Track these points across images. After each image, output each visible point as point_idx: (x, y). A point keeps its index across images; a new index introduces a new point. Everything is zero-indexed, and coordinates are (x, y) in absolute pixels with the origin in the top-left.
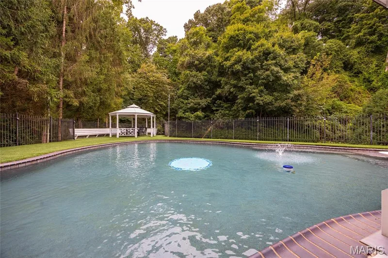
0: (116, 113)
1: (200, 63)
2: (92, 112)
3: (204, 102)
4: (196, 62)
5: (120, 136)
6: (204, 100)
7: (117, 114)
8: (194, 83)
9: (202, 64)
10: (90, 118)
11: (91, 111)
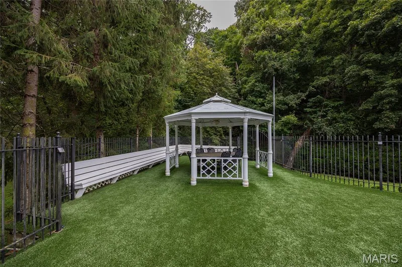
0: (190, 114)
1: (283, 38)
2: (127, 114)
3: (293, 100)
4: (278, 36)
5: (198, 181)
6: (292, 97)
7: (194, 119)
8: (276, 70)
9: (286, 40)
10: (122, 129)
11: (123, 111)
